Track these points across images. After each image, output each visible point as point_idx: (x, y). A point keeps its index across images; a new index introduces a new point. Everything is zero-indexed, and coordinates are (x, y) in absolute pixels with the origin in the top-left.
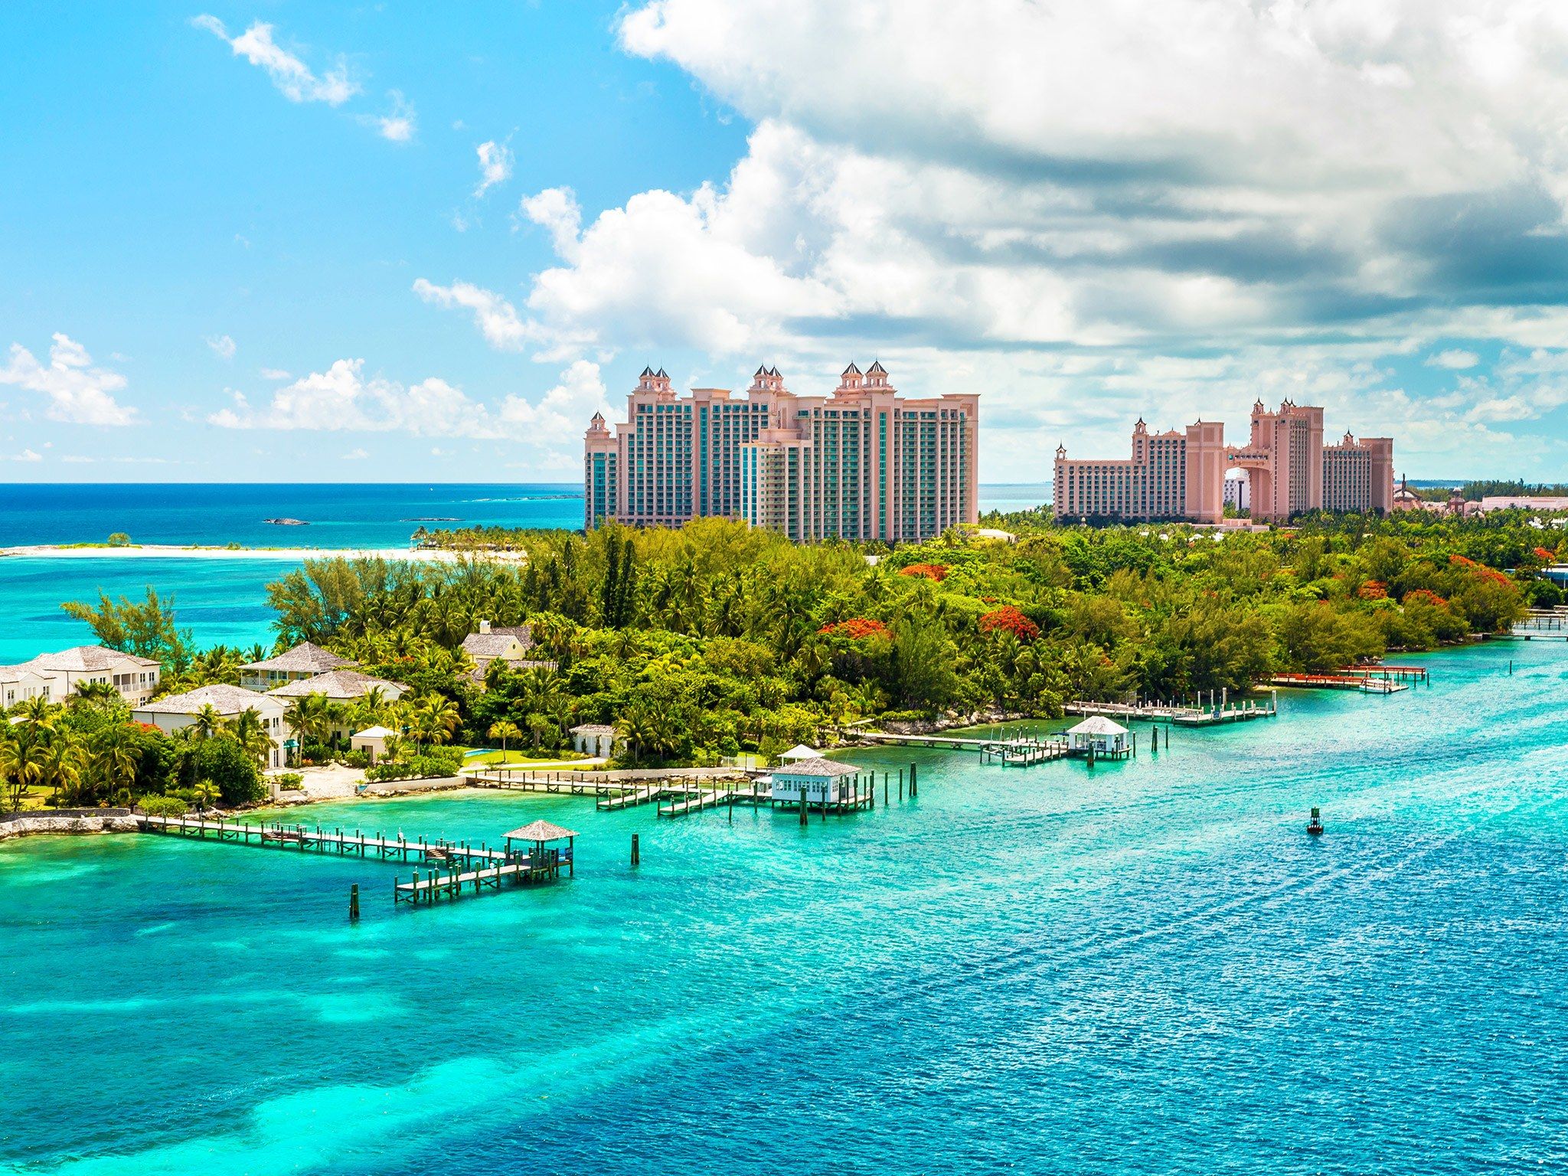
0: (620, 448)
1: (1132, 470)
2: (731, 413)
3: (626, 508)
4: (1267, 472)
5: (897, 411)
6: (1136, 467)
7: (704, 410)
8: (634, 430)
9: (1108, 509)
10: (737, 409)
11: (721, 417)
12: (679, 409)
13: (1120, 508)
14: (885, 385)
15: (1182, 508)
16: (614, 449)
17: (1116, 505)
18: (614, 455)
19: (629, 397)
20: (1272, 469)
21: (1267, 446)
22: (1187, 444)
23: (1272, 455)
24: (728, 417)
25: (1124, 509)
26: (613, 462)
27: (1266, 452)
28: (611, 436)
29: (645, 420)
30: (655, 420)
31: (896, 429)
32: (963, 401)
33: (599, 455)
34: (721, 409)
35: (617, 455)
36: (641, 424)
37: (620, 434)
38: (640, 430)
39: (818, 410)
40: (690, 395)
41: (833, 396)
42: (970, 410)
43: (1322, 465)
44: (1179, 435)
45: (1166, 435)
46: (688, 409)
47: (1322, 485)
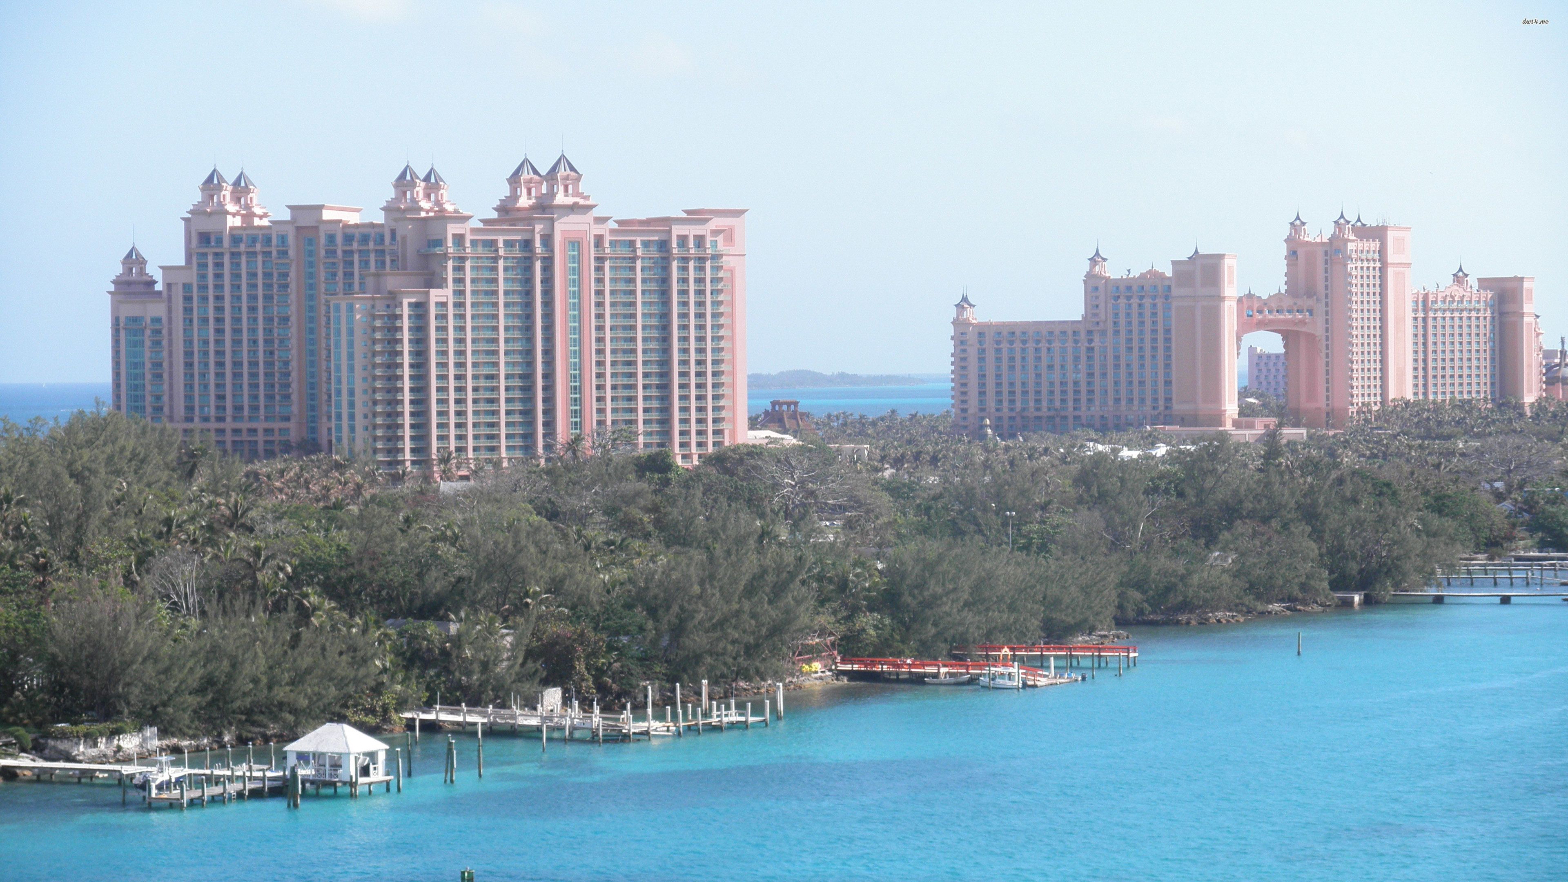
0: (170, 310)
1: (1083, 336)
2: (355, 246)
3: (180, 410)
4: (1311, 338)
5: (599, 240)
6: (1090, 332)
7: (310, 242)
8: (192, 277)
9: (1045, 404)
10: (365, 239)
11: (340, 253)
12: (268, 240)
13: (1063, 401)
14: (577, 194)
15: (1168, 400)
16: (158, 310)
17: (1057, 397)
18: (157, 320)
19: (186, 220)
20: (1319, 331)
21: (1310, 293)
22: (1175, 292)
23: (1320, 309)
24: (351, 252)
25: (1070, 404)
26: (158, 332)
27: (1310, 302)
28: (158, 287)
29: (210, 260)
30: (226, 260)
31: (599, 269)
32: (716, 223)
33: (135, 320)
34: (339, 240)
35: (165, 320)
36: (203, 266)
37: (169, 286)
38: (203, 277)
39: (459, 239)
40: (286, 216)
41: (495, 215)
42: (729, 235)
43: (1409, 323)
44: (1161, 276)
45: (1143, 276)
46: (283, 239)
47: (1410, 356)
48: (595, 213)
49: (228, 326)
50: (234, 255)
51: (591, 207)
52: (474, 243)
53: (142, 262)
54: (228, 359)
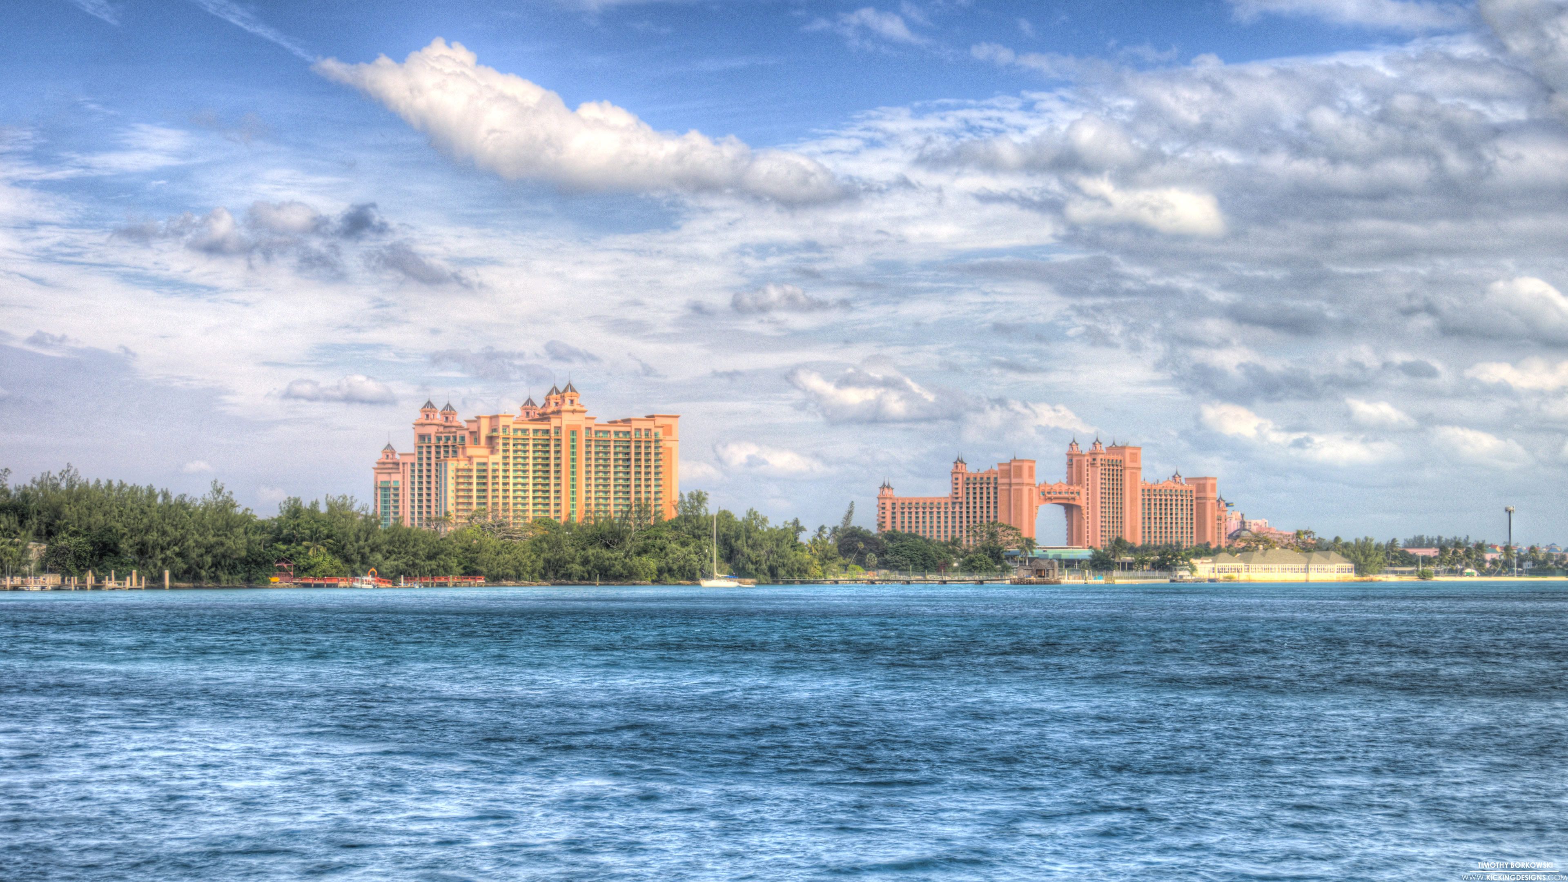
0: (403, 477)
1: (950, 505)
4: (1079, 507)
5: (589, 429)
6: (953, 503)
8: (415, 459)
14: (577, 404)
16: (398, 477)
18: (397, 482)
19: (414, 428)
22: (1000, 481)
23: (1083, 492)
29: (425, 450)
30: (433, 450)
31: (588, 446)
32: (659, 422)
35: (401, 484)
36: (421, 453)
38: (420, 459)
39: (506, 427)
42: (668, 430)
43: (1140, 502)
48: (586, 415)
50: (438, 447)
51: (584, 412)
52: (515, 430)
53: (393, 451)
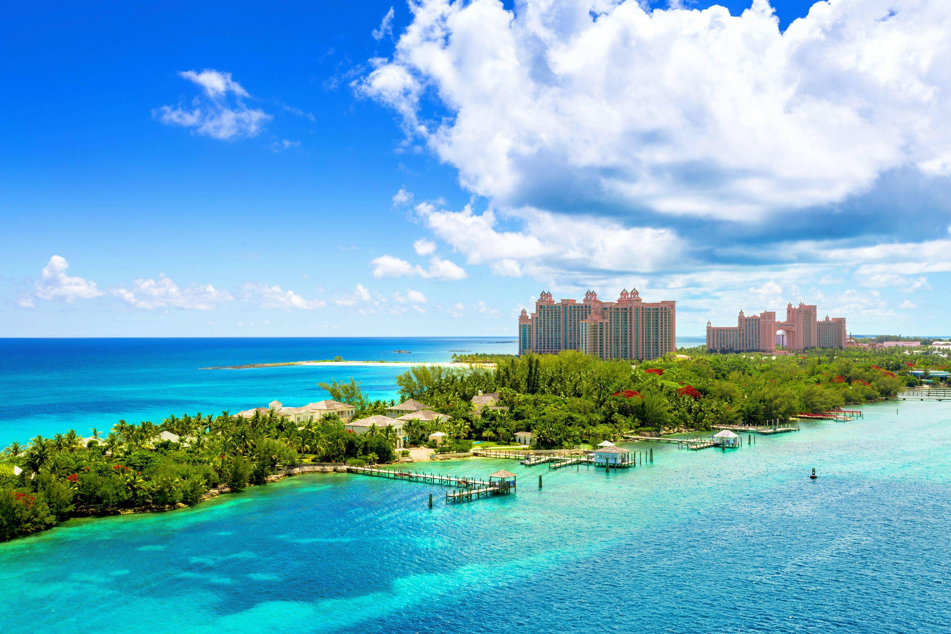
0: (532, 323)
1: (738, 331)
2: (576, 309)
3: (535, 346)
4: (794, 332)
6: (740, 330)
7: (566, 308)
8: (538, 316)
9: (729, 347)
10: (579, 307)
11: (572, 310)
12: (556, 307)
15: (759, 346)
16: (530, 323)
17: (732, 345)
18: (530, 326)
19: (536, 303)
20: (796, 330)
21: (793, 321)
22: (761, 320)
23: (796, 325)
25: (735, 347)
26: (530, 328)
27: (793, 324)
28: (530, 318)
29: (542, 312)
30: (546, 312)
31: (642, 315)
32: (669, 304)
33: (525, 325)
34: (572, 307)
36: (540, 313)
37: (532, 318)
38: (540, 316)
39: (611, 307)
40: (560, 302)
41: (617, 302)
42: (672, 307)
43: (816, 329)
44: (757, 317)
45: (752, 317)
46: (559, 307)
47: (816, 337)
48: (642, 302)
49: (546, 329)
50: (548, 311)
51: (641, 300)
52: (614, 308)
53: (525, 312)
54: (546, 337)
